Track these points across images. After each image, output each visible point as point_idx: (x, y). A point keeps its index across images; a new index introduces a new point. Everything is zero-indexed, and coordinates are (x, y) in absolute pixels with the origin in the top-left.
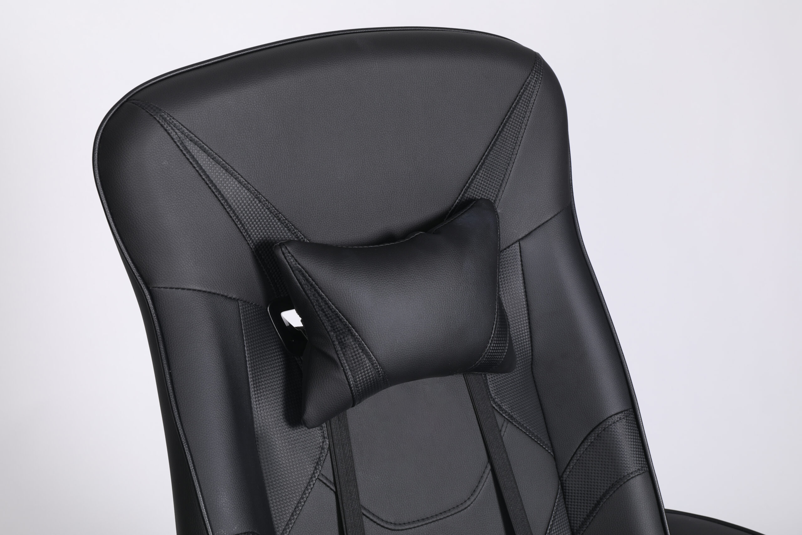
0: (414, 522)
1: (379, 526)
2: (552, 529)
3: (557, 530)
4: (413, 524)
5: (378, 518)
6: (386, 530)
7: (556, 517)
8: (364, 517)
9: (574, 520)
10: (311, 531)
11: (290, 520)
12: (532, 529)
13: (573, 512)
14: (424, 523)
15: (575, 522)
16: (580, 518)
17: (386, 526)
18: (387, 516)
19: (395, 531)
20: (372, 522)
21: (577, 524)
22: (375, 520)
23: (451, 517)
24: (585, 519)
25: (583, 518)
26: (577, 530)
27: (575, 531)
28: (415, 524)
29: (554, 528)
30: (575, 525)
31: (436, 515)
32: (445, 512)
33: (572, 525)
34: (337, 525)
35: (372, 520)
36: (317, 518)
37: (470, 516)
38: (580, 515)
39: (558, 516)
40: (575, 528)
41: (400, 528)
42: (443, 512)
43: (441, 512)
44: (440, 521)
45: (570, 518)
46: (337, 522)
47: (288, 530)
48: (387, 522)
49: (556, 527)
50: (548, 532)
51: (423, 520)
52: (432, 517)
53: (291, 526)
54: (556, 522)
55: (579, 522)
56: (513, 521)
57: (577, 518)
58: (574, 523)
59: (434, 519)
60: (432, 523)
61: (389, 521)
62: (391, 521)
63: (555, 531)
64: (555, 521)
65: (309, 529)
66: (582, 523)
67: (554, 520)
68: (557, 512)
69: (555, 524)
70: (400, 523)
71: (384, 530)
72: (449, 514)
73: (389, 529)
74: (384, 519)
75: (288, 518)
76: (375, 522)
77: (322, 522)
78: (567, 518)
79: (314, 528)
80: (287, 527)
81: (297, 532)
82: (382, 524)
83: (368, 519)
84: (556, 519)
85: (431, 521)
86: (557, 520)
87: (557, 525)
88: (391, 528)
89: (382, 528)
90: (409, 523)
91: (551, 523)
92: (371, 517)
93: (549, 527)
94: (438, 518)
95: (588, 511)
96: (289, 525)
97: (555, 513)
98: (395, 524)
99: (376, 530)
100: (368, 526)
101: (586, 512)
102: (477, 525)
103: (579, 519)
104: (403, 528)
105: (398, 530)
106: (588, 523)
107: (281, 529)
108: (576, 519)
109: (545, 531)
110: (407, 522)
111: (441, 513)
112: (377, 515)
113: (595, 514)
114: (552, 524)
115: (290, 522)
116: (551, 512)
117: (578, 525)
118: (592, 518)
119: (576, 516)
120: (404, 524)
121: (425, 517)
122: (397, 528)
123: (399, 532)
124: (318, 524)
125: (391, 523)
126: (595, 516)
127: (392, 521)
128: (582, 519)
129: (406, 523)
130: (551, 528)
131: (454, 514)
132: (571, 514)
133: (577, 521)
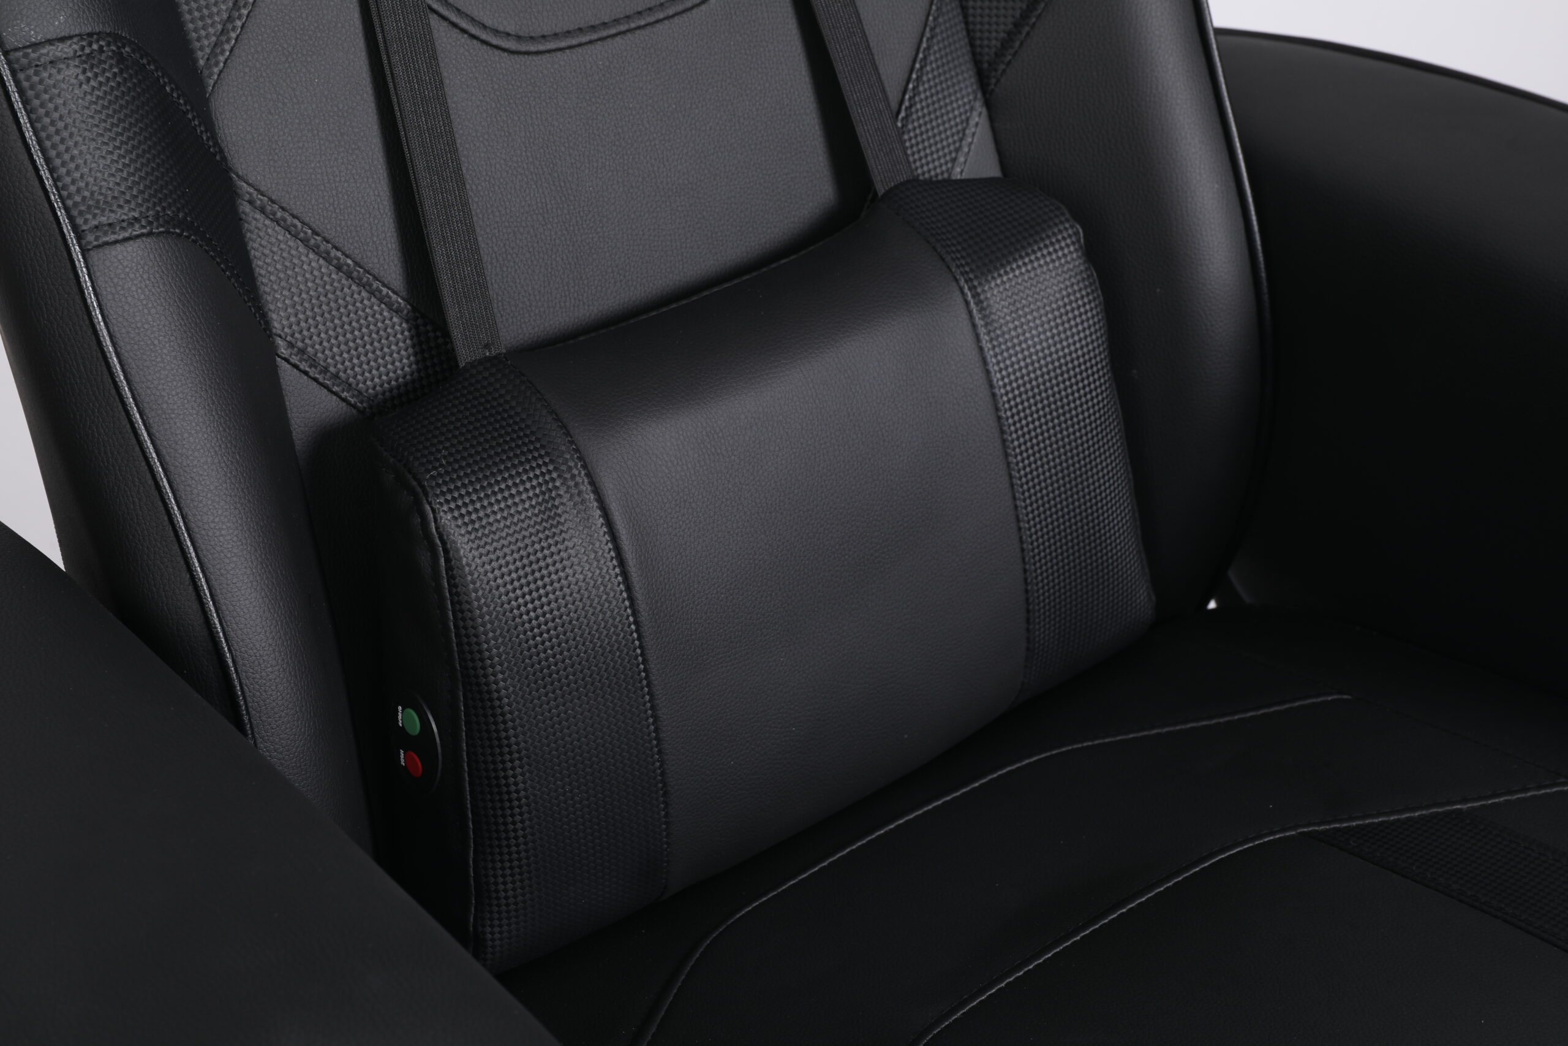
0: (569, 32)
1: (475, 42)
2: (928, 62)
3: (939, 63)
4: (566, 37)
5: (473, 20)
6: (497, 52)
7: (938, 30)
8: (434, 20)
9: (981, 39)
10: (291, 50)
11: (230, 19)
12: (876, 57)
13: (978, 19)
14: (595, 36)
15: (986, 42)
16: (997, 31)
17: (495, 41)
18: (497, 15)
19: (521, 56)
20: (456, 30)
21: (988, 46)
22: (464, 24)
23: (666, 22)
24: (1009, 33)
25: (1004, 32)
26: (990, 64)
27: (986, 65)
28: (573, 37)
29: (932, 58)
30: (986, 50)
31: (628, 17)
32: (650, 9)
33: (978, 50)
34: (360, 35)
35: (454, 25)
36: (304, 15)
37: (715, 21)
38: (997, 24)
39: (943, 28)
40: (986, 58)
41: (533, 48)
42: (646, 10)
43: (640, 9)
44: (638, 32)
45: (972, 34)
46: (361, 27)
47: (227, 47)
48: (496, 32)
49: (938, 55)
50: (917, 66)
51: (593, 28)
52: (617, 21)
53: (233, 35)
54: (938, 43)
55: (994, 42)
56: (826, 32)
57: (989, 32)
58: (981, 46)
59: (623, 28)
60: (618, 39)
61: (501, 28)
62: (508, 30)
63: (934, 65)
64: (935, 41)
65: (285, 46)
66: (1002, 44)
67: (932, 37)
68: (938, 16)
69: (936, 48)
70: (532, 34)
71: (490, 52)
72: (661, 16)
73: (504, 50)
74: (489, 22)
75: (225, 16)
76: (464, 31)
77: (321, 27)
78: (964, 33)
79: (299, 42)
80: (224, 38)
81: (253, 50)
82: (484, 36)
83: (445, 24)
84: (937, 35)
85: (613, 31)
86: (939, 38)
87: (940, 50)
88: (507, 47)
89: (485, 47)
90: (556, 35)
91: (924, 45)
92: (454, 18)
93: (921, 55)
94: (633, 25)
95: (1018, 13)
96: (228, 32)
97: (935, 19)
98: (519, 38)
99: (468, 51)
100: (445, 39)
101: (1013, 16)
102: (734, 45)
103: (994, 34)
104: (541, 48)
105: (528, 53)
106: (1017, 44)
107: (206, 43)
108: (986, 35)
109: (910, 63)
110: (549, 33)
111: (639, 13)
112: (469, 13)
113: (1034, 20)
114: (928, 48)
115: (230, 26)
116: (924, 18)
117: (994, 50)
118: (1027, 29)
119: (987, 27)
120: (544, 37)
121: (597, 22)
122: (523, 48)
123: (530, 58)
124: (310, 32)
125: (508, 34)
126: (1034, 24)
127: (510, 29)
128: (1002, 35)
129: (549, 36)
130: (925, 58)
131: (673, 16)
132: (974, 23)
133: (989, 39)
